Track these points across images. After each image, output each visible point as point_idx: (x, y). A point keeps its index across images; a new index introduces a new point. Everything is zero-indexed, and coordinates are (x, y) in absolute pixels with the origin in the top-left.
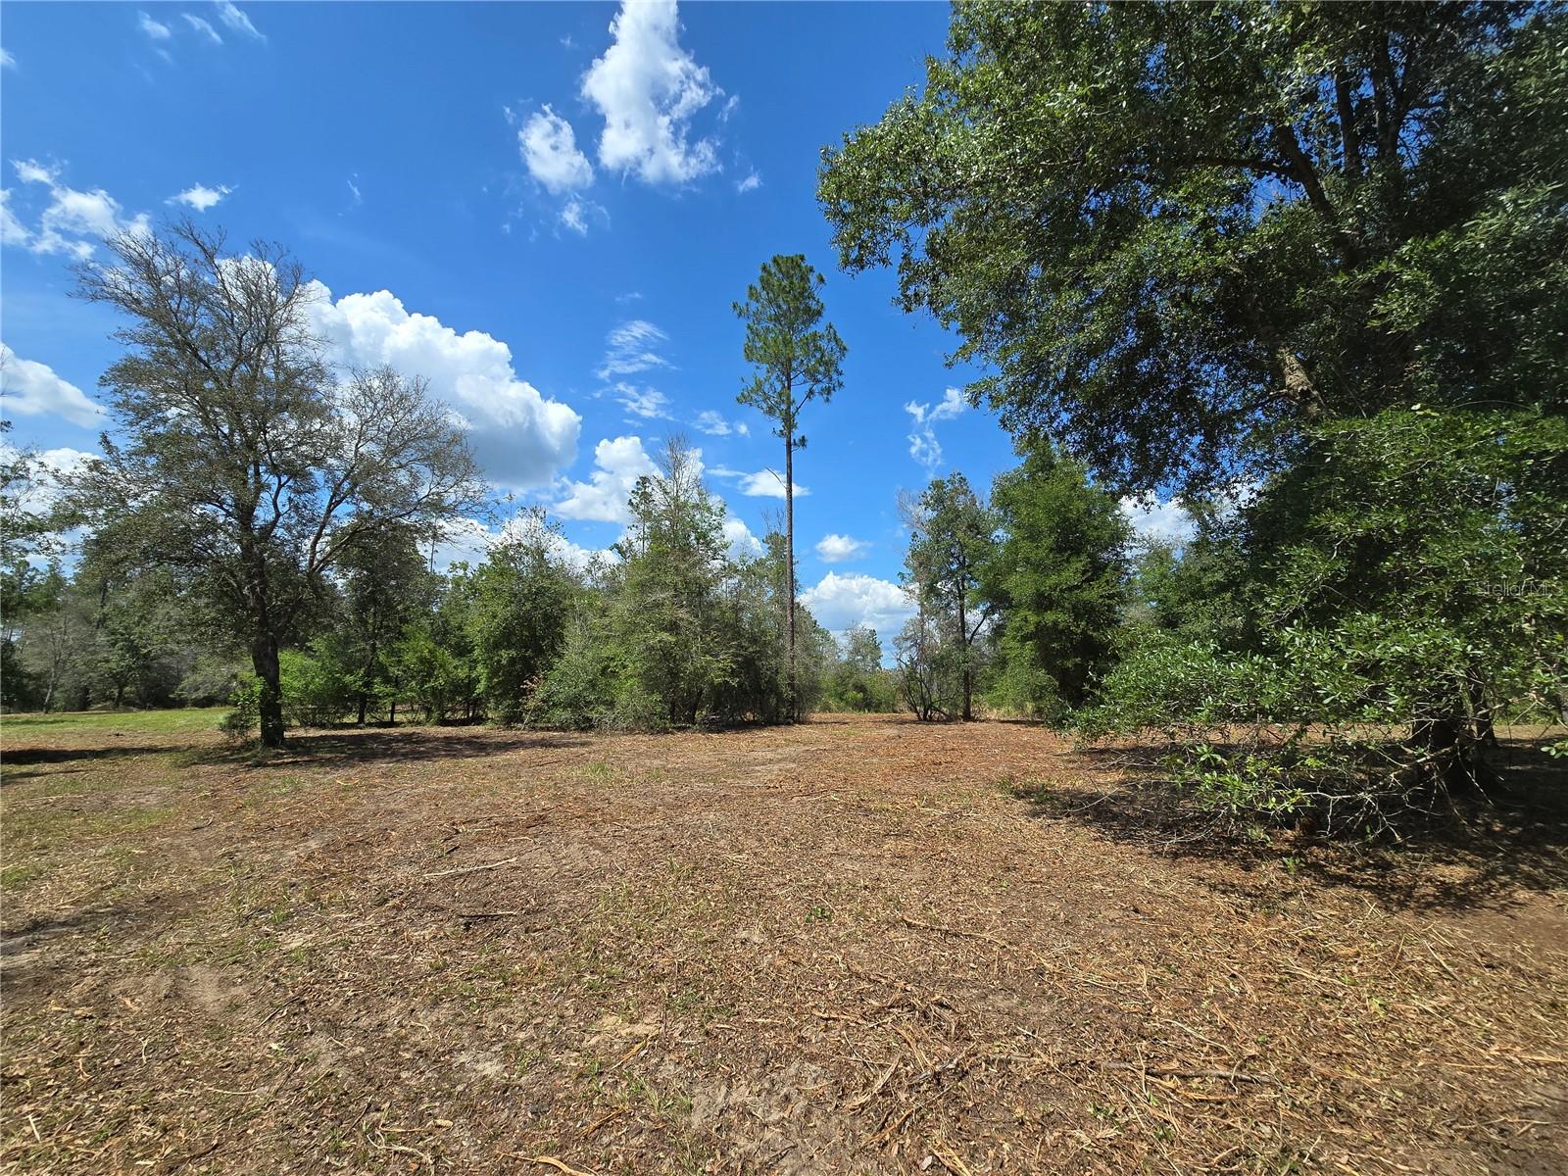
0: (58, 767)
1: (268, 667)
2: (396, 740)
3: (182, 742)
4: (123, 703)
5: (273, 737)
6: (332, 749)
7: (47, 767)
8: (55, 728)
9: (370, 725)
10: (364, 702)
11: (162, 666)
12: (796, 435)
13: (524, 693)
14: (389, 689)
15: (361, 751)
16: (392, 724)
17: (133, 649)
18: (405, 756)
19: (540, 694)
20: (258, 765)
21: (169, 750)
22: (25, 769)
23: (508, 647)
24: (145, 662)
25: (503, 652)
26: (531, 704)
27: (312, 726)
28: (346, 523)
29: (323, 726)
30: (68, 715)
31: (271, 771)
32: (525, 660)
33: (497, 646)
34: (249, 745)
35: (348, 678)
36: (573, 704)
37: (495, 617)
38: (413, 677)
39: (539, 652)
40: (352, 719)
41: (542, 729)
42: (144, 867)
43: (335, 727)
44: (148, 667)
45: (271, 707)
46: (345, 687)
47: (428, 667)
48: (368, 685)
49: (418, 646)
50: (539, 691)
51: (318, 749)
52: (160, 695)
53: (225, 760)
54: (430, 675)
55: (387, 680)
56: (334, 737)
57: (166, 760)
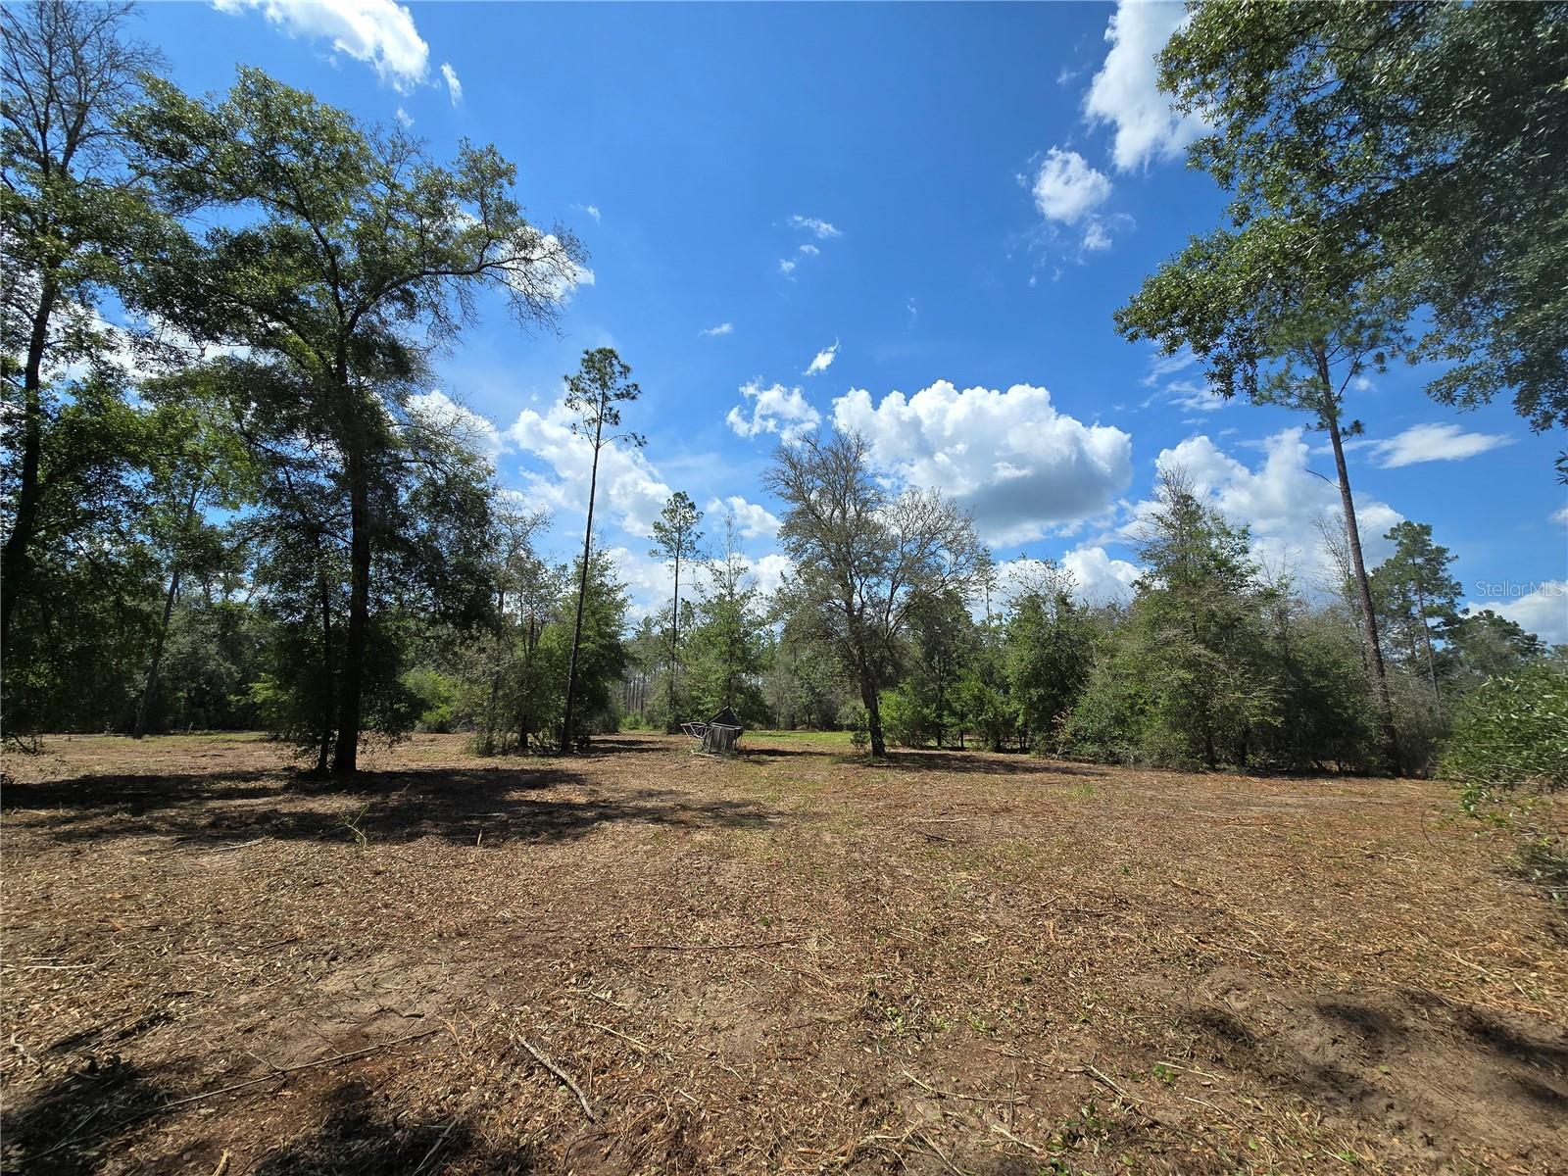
0: (783, 758)
1: (872, 702)
2: (956, 759)
3: (836, 751)
4: (812, 727)
5: (878, 750)
6: (913, 762)
7: (779, 758)
8: (780, 739)
9: (945, 748)
10: (938, 730)
11: (829, 701)
12: (1343, 423)
13: (1054, 727)
14: (954, 720)
15: (930, 763)
16: (962, 749)
17: (812, 689)
18: (955, 769)
19: (1069, 729)
20: (870, 765)
21: (830, 754)
22: (771, 758)
23: (1037, 687)
24: (819, 699)
25: (1032, 691)
26: (1062, 737)
27: (909, 746)
28: (905, 599)
29: (914, 747)
30: (787, 733)
31: (875, 770)
32: (1054, 698)
33: (1027, 685)
34: (866, 755)
35: (926, 711)
36: (1099, 738)
37: (1022, 660)
38: (971, 712)
39: (1066, 690)
40: (933, 743)
41: (1075, 760)
42: (813, 803)
43: (922, 748)
44: (820, 702)
45: (875, 728)
46: (925, 717)
47: (980, 701)
48: (940, 716)
49: (972, 685)
50: (1068, 726)
51: (904, 760)
52: (829, 724)
53: (854, 762)
54: (982, 710)
55: (953, 713)
56: (918, 754)
57: (827, 760)
